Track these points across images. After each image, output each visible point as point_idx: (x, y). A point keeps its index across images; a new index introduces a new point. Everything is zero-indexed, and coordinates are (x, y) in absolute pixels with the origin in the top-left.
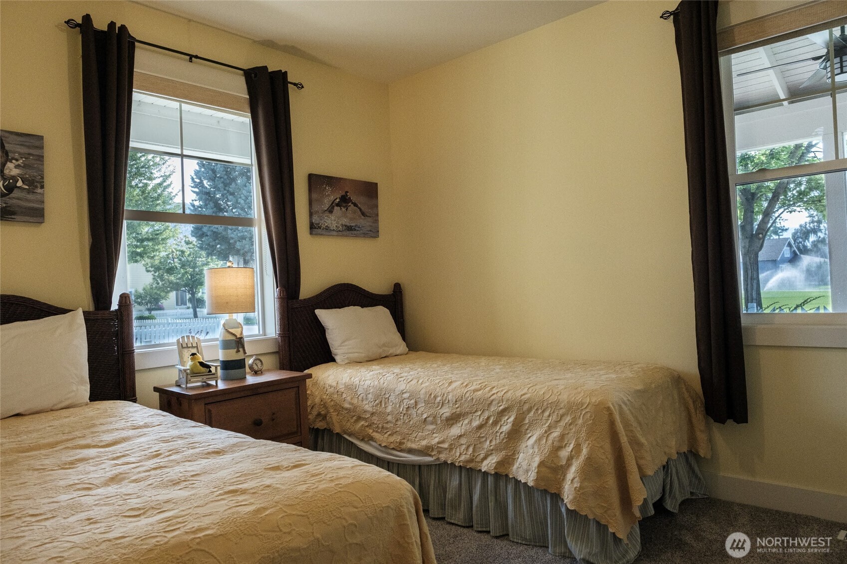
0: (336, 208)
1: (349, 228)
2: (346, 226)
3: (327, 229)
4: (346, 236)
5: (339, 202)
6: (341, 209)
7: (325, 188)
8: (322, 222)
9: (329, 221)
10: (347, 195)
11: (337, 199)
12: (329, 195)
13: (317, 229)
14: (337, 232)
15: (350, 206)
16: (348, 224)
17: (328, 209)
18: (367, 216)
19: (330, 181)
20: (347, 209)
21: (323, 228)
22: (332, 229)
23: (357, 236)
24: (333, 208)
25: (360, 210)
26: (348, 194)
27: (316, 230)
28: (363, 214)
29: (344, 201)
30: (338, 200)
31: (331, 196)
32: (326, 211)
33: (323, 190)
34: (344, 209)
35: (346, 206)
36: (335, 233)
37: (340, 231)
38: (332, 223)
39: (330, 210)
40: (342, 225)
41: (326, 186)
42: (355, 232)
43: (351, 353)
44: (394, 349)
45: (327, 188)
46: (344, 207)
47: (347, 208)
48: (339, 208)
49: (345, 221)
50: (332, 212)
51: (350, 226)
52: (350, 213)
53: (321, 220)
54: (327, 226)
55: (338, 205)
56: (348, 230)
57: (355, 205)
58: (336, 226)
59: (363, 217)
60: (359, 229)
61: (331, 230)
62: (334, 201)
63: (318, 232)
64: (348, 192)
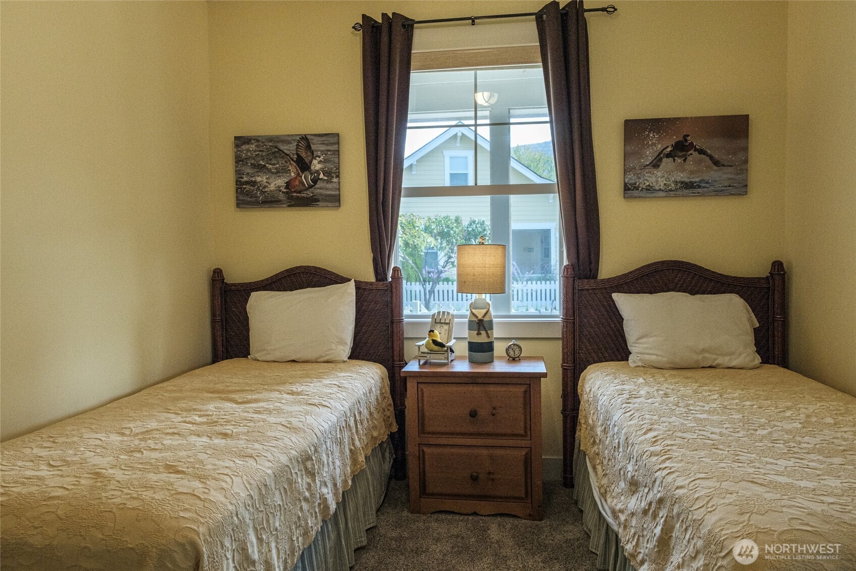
0: (665, 160)
1: (688, 186)
2: (682, 182)
3: (650, 189)
4: (683, 196)
5: (671, 151)
6: (674, 160)
7: (648, 135)
8: (641, 181)
9: (653, 179)
10: (686, 141)
11: (667, 147)
12: (654, 144)
13: (633, 190)
14: (666, 191)
15: (691, 154)
16: (686, 180)
17: (651, 163)
18: (723, 165)
19: (657, 125)
20: (685, 160)
21: (643, 188)
22: (657, 188)
23: (703, 195)
24: (661, 160)
25: (711, 157)
26: (689, 138)
27: (630, 192)
28: (716, 163)
29: (682, 148)
30: (669, 149)
31: (656, 144)
32: (647, 165)
33: (645, 139)
34: (679, 160)
35: (684, 156)
36: (661, 194)
37: (671, 190)
38: (657, 181)
39: (656, 164)
40: (676, 182)
41: (650, 132)
42: (700, 190)
43: (648, 354)
44: (727, 358)
45: (651, 135)
46: (680, 157)
47: (686, 158)
48: (671, 159)
49: (682, 176)
50: (658, 166)
51: (691, 182)
52: (690, 165)
53: (639, 178)
54: (649, 185)
55: (668, 156)
56: (685, 188)
57: (701, 152)
58: (665, 184)
59: (715, 168)
60: (707, 185)
61: (655, 190)
62: (662, 151)
63: (633, 195)
64: (688, 136)
